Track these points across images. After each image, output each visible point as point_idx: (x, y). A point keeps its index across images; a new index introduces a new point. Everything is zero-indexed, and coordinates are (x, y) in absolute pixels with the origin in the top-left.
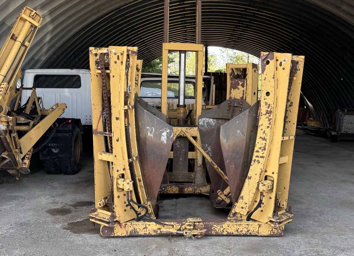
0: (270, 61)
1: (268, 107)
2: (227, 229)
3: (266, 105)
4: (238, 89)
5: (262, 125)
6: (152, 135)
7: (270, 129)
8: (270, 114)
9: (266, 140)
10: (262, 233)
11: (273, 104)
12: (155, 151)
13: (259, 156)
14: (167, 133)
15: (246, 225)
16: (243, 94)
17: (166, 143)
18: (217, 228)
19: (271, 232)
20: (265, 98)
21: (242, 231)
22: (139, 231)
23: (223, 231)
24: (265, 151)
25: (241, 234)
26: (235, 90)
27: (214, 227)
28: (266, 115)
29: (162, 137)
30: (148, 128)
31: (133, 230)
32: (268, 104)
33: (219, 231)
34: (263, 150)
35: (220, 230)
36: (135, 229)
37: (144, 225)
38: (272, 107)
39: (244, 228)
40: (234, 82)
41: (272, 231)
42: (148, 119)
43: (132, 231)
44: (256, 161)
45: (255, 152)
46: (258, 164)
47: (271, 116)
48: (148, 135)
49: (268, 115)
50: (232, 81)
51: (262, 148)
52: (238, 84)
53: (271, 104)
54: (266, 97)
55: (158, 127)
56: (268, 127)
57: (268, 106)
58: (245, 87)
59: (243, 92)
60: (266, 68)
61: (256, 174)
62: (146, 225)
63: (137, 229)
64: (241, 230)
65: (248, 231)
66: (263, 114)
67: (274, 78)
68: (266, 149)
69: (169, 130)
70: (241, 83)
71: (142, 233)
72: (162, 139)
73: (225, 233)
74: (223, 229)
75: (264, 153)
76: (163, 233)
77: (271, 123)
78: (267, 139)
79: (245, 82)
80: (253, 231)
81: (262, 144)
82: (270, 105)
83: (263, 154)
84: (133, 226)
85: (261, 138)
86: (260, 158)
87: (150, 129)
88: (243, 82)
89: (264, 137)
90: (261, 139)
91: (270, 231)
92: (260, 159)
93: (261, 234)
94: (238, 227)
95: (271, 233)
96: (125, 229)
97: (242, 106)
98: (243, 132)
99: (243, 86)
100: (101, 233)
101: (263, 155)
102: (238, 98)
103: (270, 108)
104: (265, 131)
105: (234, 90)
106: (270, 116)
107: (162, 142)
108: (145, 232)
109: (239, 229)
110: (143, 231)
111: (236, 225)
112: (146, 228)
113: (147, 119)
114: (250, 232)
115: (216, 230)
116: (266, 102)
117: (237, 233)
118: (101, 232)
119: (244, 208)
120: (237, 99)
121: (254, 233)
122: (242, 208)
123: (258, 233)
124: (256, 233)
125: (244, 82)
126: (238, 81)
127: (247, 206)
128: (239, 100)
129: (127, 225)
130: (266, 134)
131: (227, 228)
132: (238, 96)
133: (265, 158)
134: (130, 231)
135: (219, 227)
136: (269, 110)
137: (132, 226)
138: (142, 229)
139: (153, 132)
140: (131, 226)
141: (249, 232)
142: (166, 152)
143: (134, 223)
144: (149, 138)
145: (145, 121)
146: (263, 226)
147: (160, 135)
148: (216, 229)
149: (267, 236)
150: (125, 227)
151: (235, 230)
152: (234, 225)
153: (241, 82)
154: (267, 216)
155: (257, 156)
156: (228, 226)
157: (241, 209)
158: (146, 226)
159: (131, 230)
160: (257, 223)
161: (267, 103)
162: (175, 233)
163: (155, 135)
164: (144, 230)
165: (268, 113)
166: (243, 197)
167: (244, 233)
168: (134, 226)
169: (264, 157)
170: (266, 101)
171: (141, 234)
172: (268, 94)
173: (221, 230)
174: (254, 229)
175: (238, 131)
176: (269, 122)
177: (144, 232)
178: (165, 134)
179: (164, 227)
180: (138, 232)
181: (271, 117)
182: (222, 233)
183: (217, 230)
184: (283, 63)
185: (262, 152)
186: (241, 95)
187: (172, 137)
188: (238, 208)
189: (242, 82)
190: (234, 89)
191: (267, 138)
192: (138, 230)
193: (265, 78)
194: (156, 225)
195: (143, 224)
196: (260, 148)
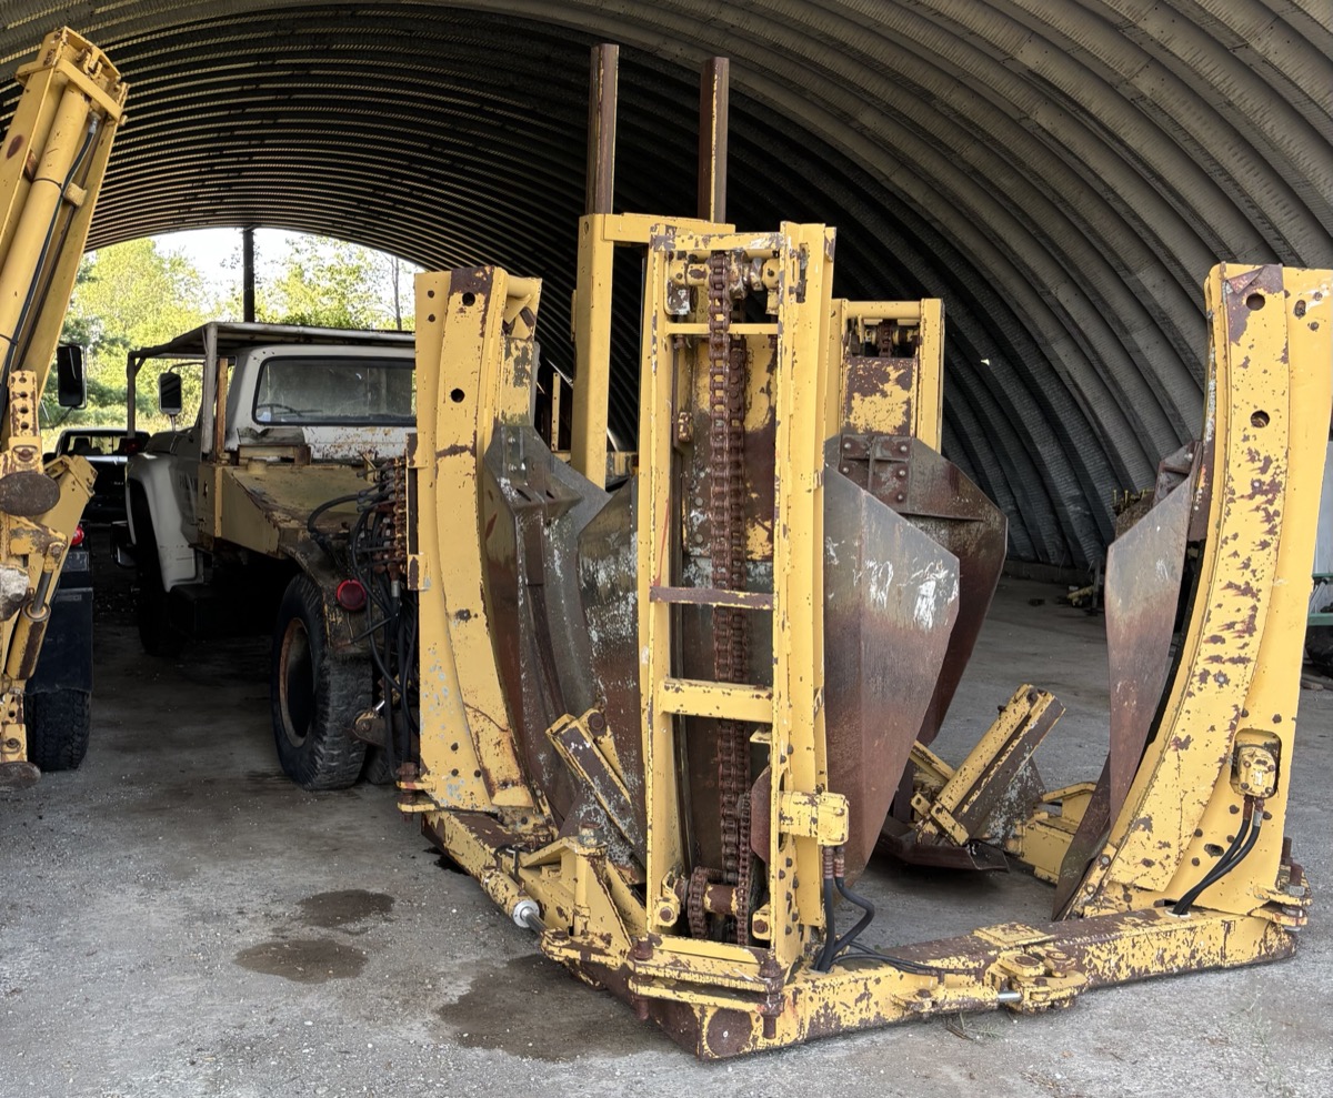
0: (1268, 297)
1: (1264, 470)
2: (1130, 957)
3: (1253, 460)
4: (884, 394)
5: (1235, 537)
6: (883, 596)
7: (1274, 553)
8: (1270, 496)
9: (1254, 595)
10: (1235, 954)
11: (1287, 457)
12: (889, 662)
13: (1225, 657)
14: (938, 582)
15: (1188, 932)
16: (907, 414)
17: (930, 625)
18: (1099, 957)
19: (1260, 947)
20: (1246, 433)
21: (1176, 957)
22: (842, 1015)
23: (1118, 966)
24: (1251, 635)
25: (1172, 969)
26: (868, 399)
27: (1090, 956)
28: (1251, 497)
29: (919, 599)
30: (871, 564)
31: (822, 1011)
32: (1262, 458)
33: (1106, 971)
34: (1244, 632)
35: (1107, 965)
36: (827, 1004)
37: (861, 983)
38: (1278, 467)
39: (1182, 945)
40: (864, 370)
41: (1266, 942)
42: (874, 527)
43: (819, 1016)
44: (1210, 679)
45: (1206, 642)
46: (1221, 686)
47: (1276, 502)
48: (869, 593)
49: (1260, 499)
50: (855, 365)
51: (1238, 627)
52: (885, 378)
53: (1273, 458)
54: (1252, 431)
55: (906, 561)
56: (1264, 545)
57: (1261, 464)
58: (914, 387)
59: (905, 407)
60: (1249, 320)
61: (1212, 729)
62: (865, 984)
63: (834, 1007)
64: (1174, 954)
65: (1193, 956)
66: (1238, 494)
67: (1285, 360)
68: (1255, 630)
69: (946, 572)
70: (894, 375)
71: (850, 1020)
72: (919, 610)
73: (1122, 977)
74: (1118, 957)
75: (1246, 645)
76: (946, 1007)
77: (1278, 529)
78: (1260, 590)
79: (915, 368)
80: (1209, 953)
81: (1239, 610)
82: (1271, 462)
83: (1242, 648)
84: (822, 995)
85: (1230, 585)
86: (1228, 664)
87: (878, 570)
88: (904, 368)
89: (1247, 583)
90: (1231, 592)
91: (1257, 945)
92: (1228, 668)
93: (1233, 958)
94: (1163, 944)
95: (1260, 953)
96: (794, 1012)
97: (906, 460)
98: (1174, 568)
99: (904, 382)
100: (706, 1047)
101: (1242, 653)
102: (886, 428)
103: (1271, 471)
104: (1249, 559)
105: (863, 400)
106: (1270, 502)
107: (918, 622)
108: (865, 1015)
109: (1165, 950)
110: (857, 1010)
111: (1157, 934)
112: (866, 995)
113: (870, 527)
114: (1198, 959)
115: (1095, 966)
116: (1250, 451)
117: (1160, 968)
118: (705, 1043)
119: (1157, 866)
120: (880, 434)
121: (1211, 957)
122: (1148, 863)
123: (1224, 956)
124: (1216, 958)
125: (911, 369)
126: (881, 366)
127: (1168, 857)
128: (891, 436)
129: (802, 996)
130: (1254, 572)
131: (1131, 951)
132: (883, 423)
133: (1251, 665)
134: (812, 1018)
135: (1107, 952)
136: (1267, 478)
137: (816, 997)
138: (851, 1004)
139: (890, 580)
140: (813, 995)
141: (1194, 958)
142: (927, 665)
143: (823, 982)
144: (872, 609)
145: (860, 537)
146: (1241, 926)
147: (913, 593)
148: (1095, 961)
149: (1252, 965)
150: (795, 1003)
151: (1154, 958)
152: (1150, 937)
153: (897, 369)
154: (1252, 886)
155: (1217, 659)
156: (1134, 946)
157: (1144, 869)
158: (866, 988)
159: (814, 1014)
160: (1217, 920)
161: (1259, 455)
162: (993, 1001)
163: (894, 592)
164: (859, 1004)
165: (1265, 493)
166: (1150, 818)
167: (1181, 966)
168: (826, 994)
169: (1249, 660)
170: (1251, 444)
171: (850, 1024)
172: (1260, 418)
173: (1113, 964)
174: (1210, 943)
175: (1160, 564)
176: (1267, 526)
177: (859, 1017)
178: (928, 588)
179: (941, 981)
180: (839, 1017)
181: (1278, 505)
182: (1114, 975)
183: (1099, 964)
184: (1311, 305)
185: (1240, 642)
186: (899, 420)
187: (953, 598)
188: (1125, 866)
189: (902, 371)
190: (865, 396)
191: (1262, 585)
192: (839, 1010)
193: (1247, 360)
194: (901, 977)
195: (856, 981)
196: (1231, 626)
